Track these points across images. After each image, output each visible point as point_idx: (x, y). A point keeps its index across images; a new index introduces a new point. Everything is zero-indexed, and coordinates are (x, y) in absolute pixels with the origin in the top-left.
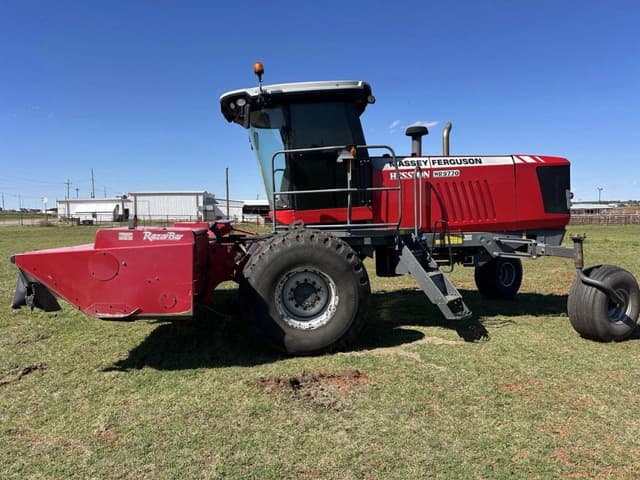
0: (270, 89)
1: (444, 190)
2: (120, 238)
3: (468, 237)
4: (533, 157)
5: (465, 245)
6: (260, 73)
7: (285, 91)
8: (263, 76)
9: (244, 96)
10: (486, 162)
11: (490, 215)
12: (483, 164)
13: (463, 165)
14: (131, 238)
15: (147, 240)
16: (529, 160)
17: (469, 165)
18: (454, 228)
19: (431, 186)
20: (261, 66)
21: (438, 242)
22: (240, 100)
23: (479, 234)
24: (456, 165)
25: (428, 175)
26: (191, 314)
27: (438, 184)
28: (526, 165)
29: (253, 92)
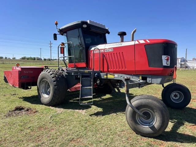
1: (108, 56)
3: (116, 75)
5: (115, 79)
6: (56, 24)
8: (57, 25)
11: (124, 67)
12: (122, 45)
13: (115, 46)
16: (143, 42)
18: (111, 72)
19: (104, 55)
21: (105, 76)
23: (120, 75)
24: (113, 47)
25: (103, 51)
27: (106, 54)
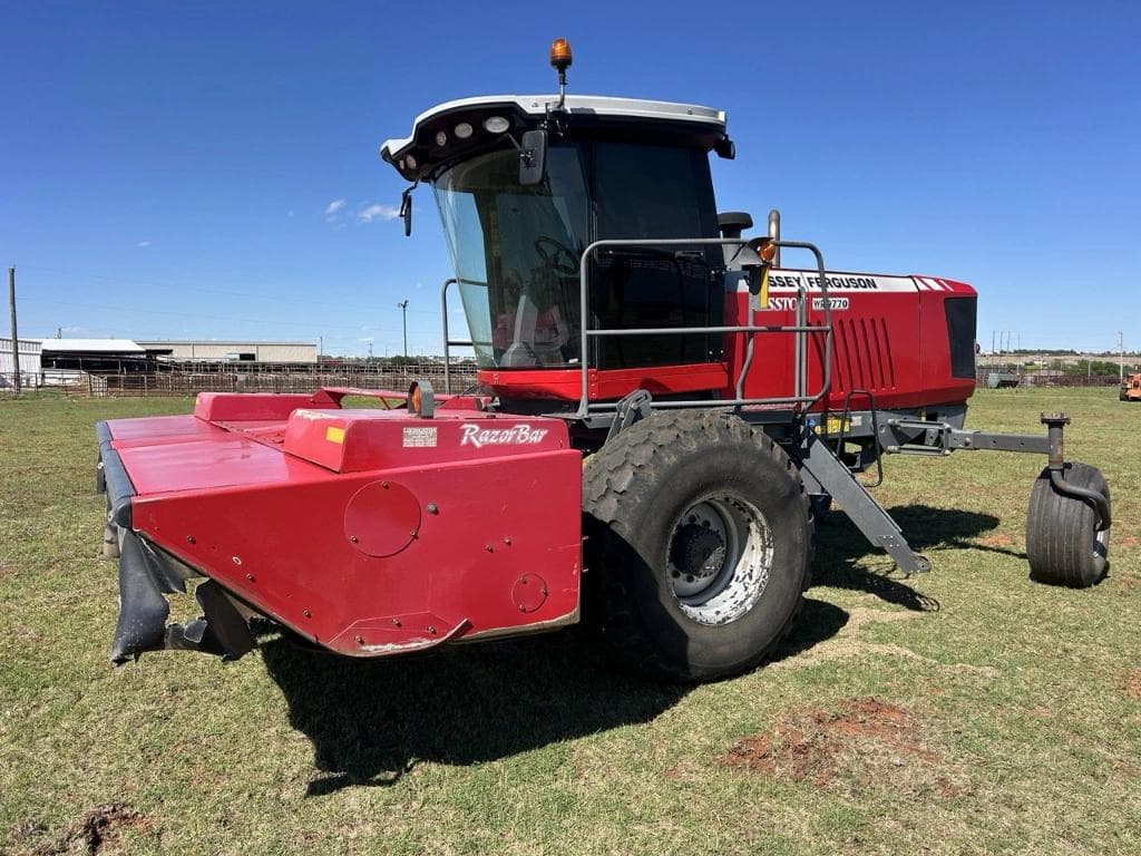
0: (573, 103)
2: (408, 443)
3: (858, 420)
4: (937, 281)
6: (562, 64)
7: (599, 110)
9: (509, 111)
10: (883, 286)
11: (888, 380)
12: (880, 289)
13: (852, 290)
14: (432, 443)
15: (470, 444)
16: (936, 287)
17: (860, 290)
20: (568, 49)
22: (496, 120)
23: (871, 415)
24: (843, 289)
26: (577, 620)
27: (819, 322)
28: (931, 293)
29: (532, 104)
